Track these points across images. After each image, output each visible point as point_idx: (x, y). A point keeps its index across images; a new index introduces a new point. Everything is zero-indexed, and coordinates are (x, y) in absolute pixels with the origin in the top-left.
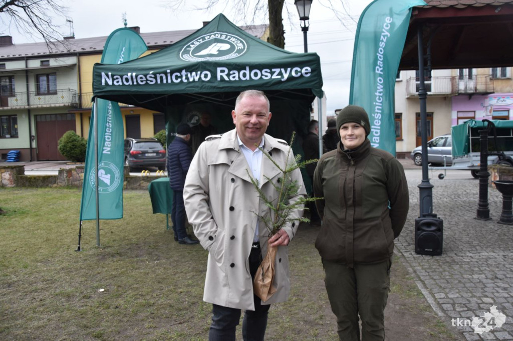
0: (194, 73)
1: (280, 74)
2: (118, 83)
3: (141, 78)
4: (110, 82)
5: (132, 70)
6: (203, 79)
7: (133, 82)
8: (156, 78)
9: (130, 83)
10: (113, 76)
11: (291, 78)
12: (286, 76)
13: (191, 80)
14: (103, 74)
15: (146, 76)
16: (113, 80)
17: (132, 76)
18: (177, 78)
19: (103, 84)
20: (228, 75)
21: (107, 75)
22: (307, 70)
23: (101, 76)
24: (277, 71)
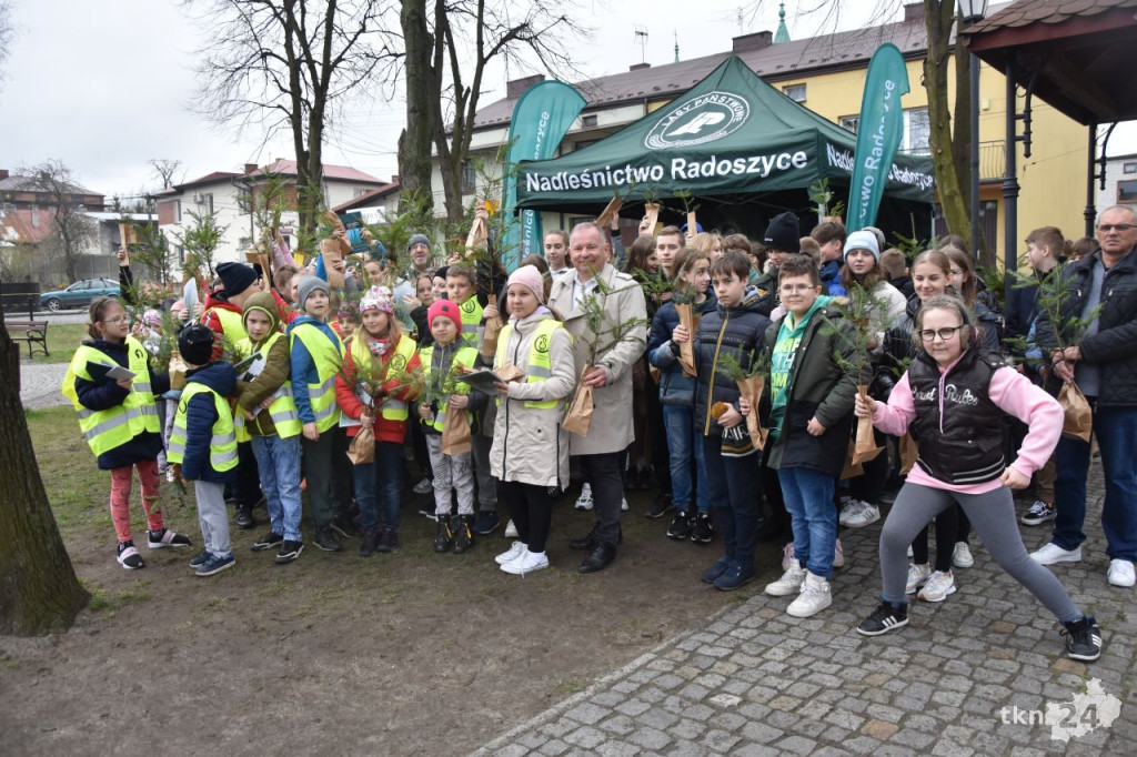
0: (642, 170)
1: (760, 165)
2: (546, 187)
3: (573, 179)
4: (536, 187)
5: (563, 168)
6: (654, 178)
7: (564, 186)
8: (591, 178)
9: (561, 187)
10: (539, 178)
11: (775, 172)
12: (768, 168)
13: (638, 179)
14: (528, 175)
15: (579, 176)
16: (541, 183)
17: (562, 178)
18: (619, 177)
19: (529, 190)
20: (686, 170)
21: (533, 177)
22: (800, 157)
23: (525, 179)
24: (756, 160)
